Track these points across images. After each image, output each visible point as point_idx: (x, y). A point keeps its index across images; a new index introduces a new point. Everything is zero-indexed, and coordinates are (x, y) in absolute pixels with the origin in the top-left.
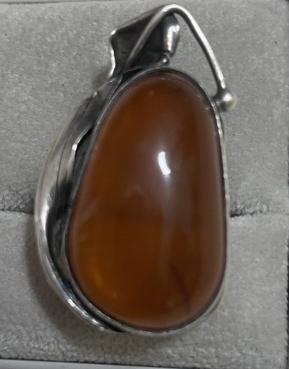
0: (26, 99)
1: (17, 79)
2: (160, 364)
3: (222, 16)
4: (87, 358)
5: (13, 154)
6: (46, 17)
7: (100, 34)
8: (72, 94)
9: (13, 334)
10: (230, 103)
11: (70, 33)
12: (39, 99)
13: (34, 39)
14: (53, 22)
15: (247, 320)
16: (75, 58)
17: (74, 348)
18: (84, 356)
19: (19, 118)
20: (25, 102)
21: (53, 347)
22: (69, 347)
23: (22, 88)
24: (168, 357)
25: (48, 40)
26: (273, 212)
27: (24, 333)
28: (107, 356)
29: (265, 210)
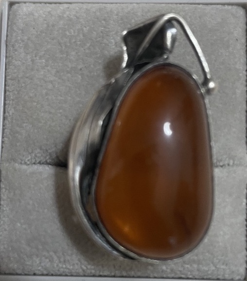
0: (52, 79)
1: (44, 64)
2: (156, 276)
3: (199, 19)
4: (101, 274)
5: (43, 122)
6: (65, 16)
7: (107, 30)
8: (87, 76)
9: (46, 258)
10: (213, 89)
11: (85, 29)
12: (63, 80)
13: (56, 33)
14: (70, 20)
15: (221, 244)
16: (89, 48)
17: (93, 267)
18: (100, 272)
19: (47, 94)
20: (51, 82)
21: (76, 267)
22: (89, 267)
23: (48, 70)
24: (163, 271)
25: (68, 33)
26: (237, 165)
27: (55, 258)
28: (117, 272)
29: (231, 164)
